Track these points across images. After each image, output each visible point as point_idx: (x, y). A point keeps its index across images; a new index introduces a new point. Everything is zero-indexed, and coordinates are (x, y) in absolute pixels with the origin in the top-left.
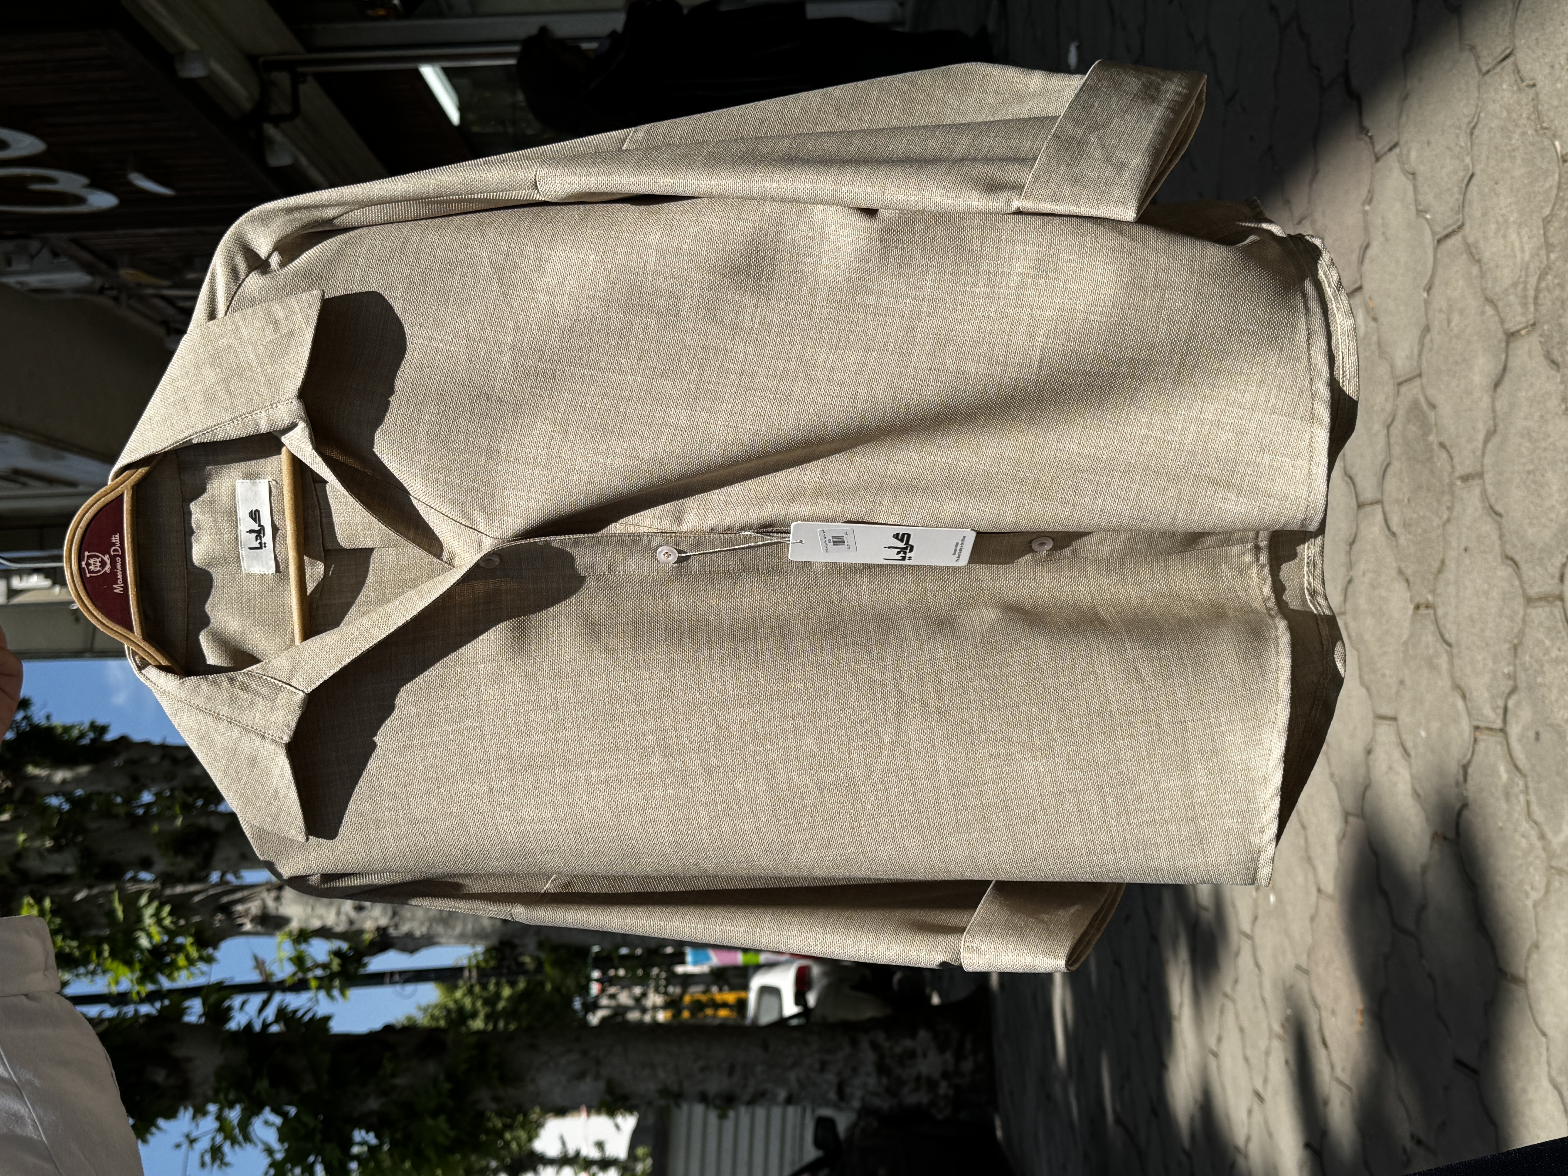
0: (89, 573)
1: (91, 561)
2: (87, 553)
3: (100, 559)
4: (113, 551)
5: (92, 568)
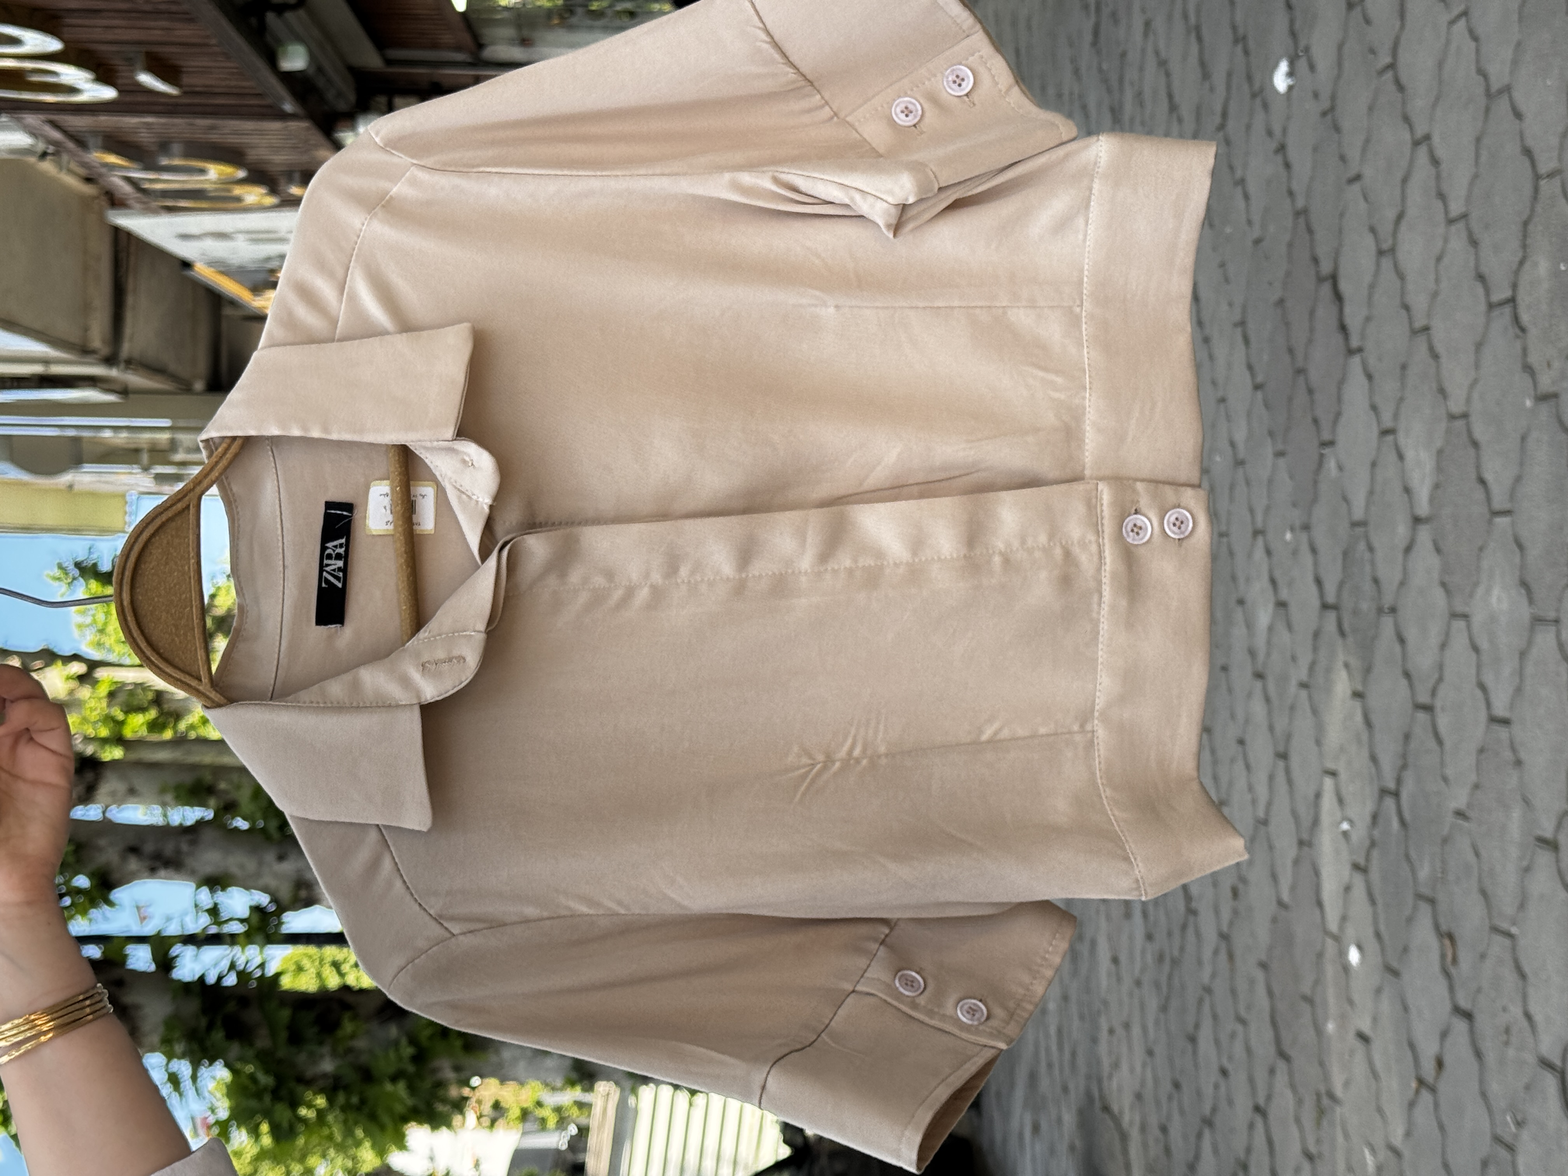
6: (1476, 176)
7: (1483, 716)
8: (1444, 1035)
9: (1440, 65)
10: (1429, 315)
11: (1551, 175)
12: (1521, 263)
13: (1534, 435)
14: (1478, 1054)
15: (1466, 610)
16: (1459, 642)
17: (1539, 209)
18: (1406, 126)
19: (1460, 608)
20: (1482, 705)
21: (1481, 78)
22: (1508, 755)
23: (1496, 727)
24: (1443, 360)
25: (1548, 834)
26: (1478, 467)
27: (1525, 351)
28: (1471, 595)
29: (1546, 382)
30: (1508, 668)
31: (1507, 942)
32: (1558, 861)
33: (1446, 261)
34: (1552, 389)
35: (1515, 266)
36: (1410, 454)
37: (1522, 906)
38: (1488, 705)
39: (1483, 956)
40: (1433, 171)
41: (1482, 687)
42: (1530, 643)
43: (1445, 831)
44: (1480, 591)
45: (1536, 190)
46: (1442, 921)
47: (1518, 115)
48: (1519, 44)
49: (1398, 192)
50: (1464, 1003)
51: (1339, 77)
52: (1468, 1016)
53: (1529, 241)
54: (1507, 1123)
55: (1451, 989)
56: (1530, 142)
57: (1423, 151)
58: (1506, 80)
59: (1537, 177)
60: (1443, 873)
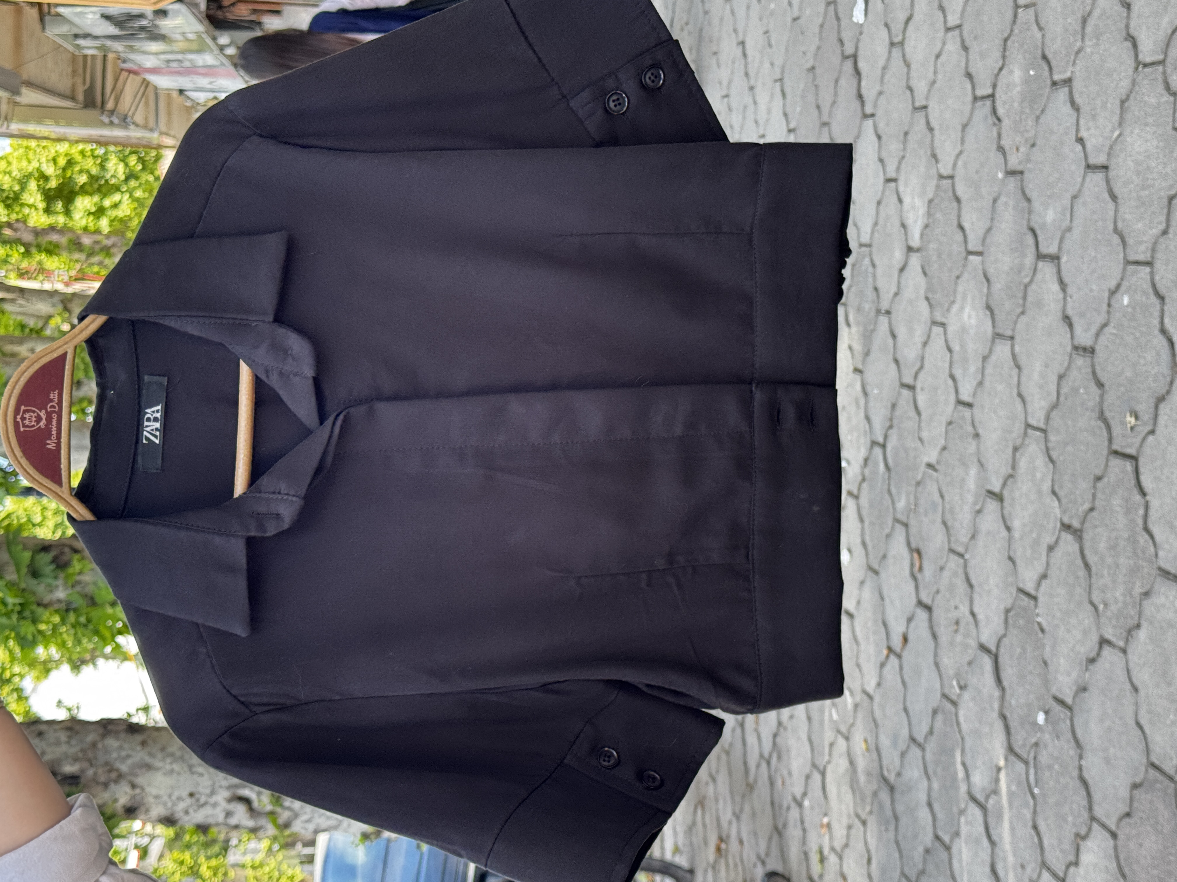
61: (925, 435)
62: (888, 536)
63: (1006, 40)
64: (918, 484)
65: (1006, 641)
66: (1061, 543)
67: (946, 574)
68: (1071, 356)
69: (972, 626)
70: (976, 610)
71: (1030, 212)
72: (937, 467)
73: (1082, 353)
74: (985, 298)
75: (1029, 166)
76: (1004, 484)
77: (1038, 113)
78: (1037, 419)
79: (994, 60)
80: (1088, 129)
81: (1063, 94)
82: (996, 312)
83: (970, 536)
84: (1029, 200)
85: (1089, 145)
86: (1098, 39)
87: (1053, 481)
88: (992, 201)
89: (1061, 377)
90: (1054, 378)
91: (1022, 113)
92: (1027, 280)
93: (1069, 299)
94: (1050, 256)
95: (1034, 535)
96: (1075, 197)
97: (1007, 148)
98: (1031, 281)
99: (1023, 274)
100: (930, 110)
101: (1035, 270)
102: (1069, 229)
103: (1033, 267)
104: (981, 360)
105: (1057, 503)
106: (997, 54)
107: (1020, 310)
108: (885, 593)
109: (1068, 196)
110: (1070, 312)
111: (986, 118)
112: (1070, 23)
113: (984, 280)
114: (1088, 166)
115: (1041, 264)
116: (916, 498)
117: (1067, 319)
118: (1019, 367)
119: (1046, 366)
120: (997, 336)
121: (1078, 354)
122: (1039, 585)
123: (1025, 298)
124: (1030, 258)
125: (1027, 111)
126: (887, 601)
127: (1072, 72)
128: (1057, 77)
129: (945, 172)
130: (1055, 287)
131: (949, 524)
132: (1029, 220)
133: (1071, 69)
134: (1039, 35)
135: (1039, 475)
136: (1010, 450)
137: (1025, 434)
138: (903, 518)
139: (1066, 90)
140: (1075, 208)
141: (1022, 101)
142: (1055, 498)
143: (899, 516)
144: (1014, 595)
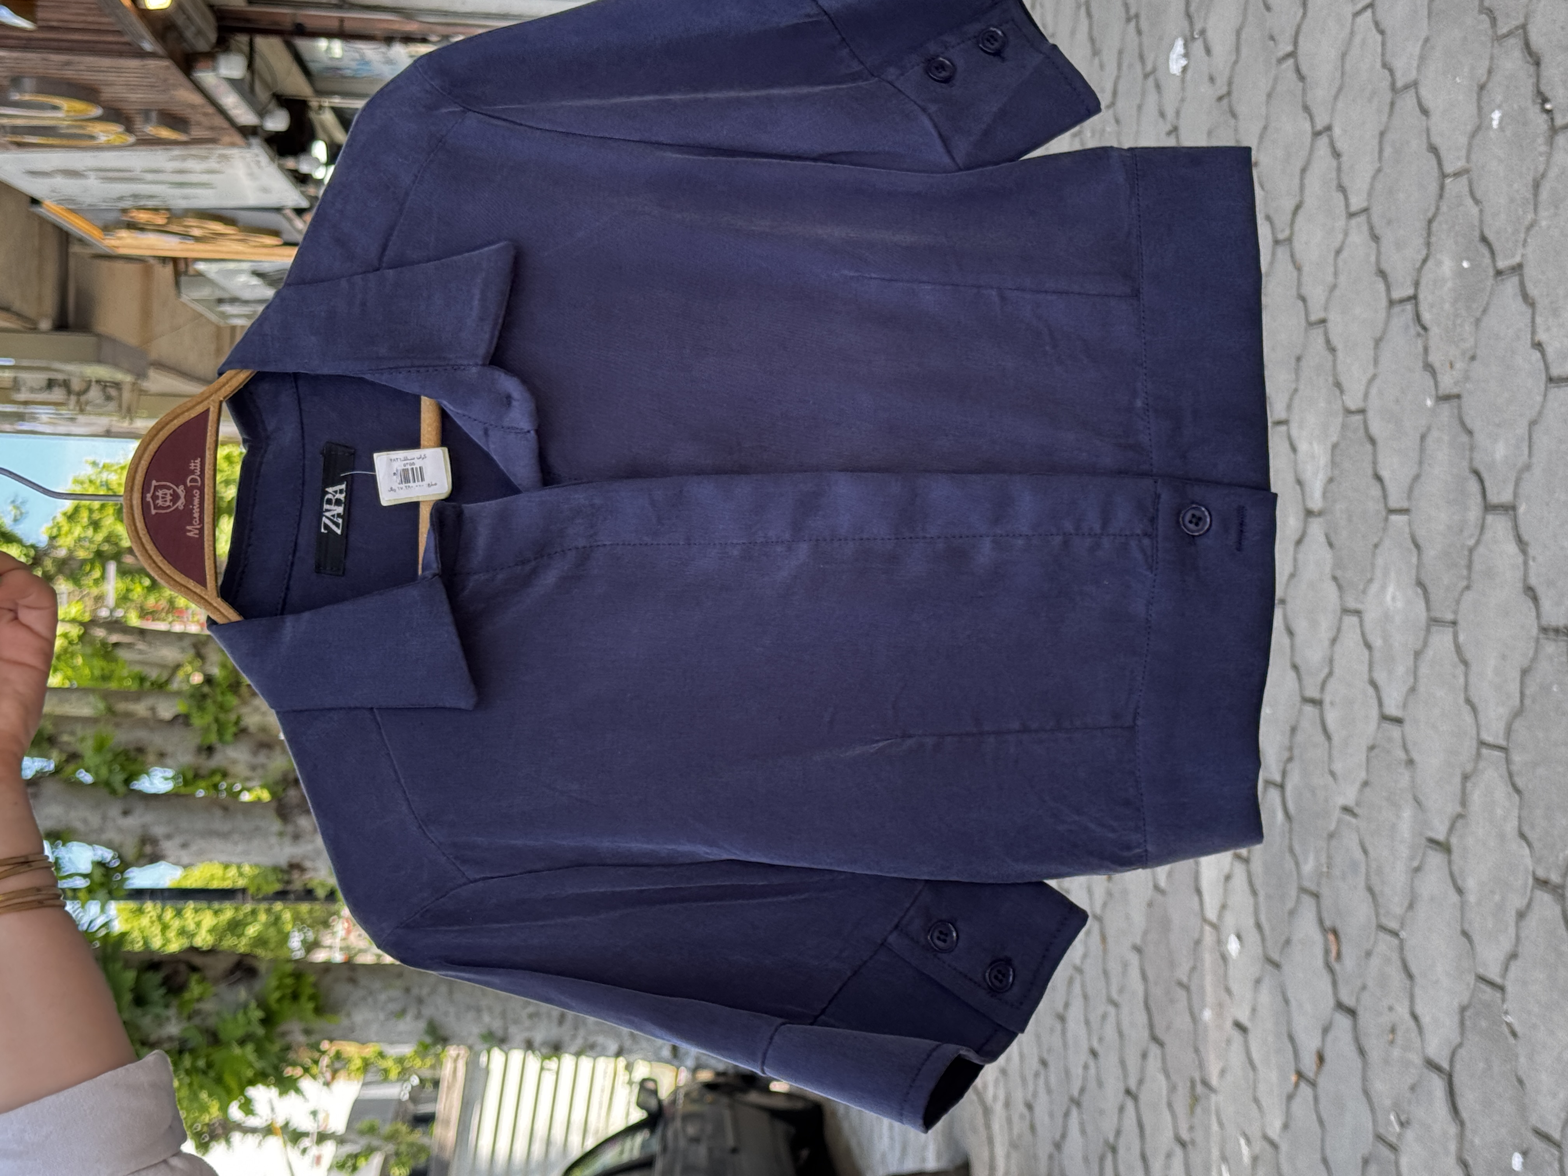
0: (155, 508)
1: (160, 493)
2: (154, 483)
3: (171, 491)
4: (190, 482)
5: (160, 502)
6: (1379, 170)
7: (1374, 713)
8: (1326, 1030)
9: (1344, 55)
10: (1326, 309)
11: (1457, 175)
12: (1425, 261)
13: (1435, 434)
14: (1362, 1052)
15: (1359, 606)
16: (1351, 638)
17: (1444, 208)
18: (1306, 115)
19: (1352, 604)
20: (1374, 702)
21: (1386, 72)
22: (1401, 755)
23: (1387, 725)
24: (1340, 354)
25: (1441, 837)
26: (1375, 463)
27: (1426, 350)
28: (1364, 592)
29: (1447, 383)
30: (1401, 669)
31: (1396, 942)
32: (1450, 862)
33: (1345, 254)
34: (1455, 391)
35: (1418, 265)
36: (1303, 447)
37: (1411, 906)
38: (1380, 704)
39: (1368, 954)
40: (1334, 163)
41: (1373, 684)
42: (1425, 644)
43: (1332, 827)
44: (1374, 588)
45: (1442, 187)
46: (1325, 915)
47: (1425, 112)
48: (1427, 40)
49: (1297, 181)
50: (1348, 1000)
51: (1236, 62)
52: (1352, 1012)
53: (1433, 239)
54: (1389, 1122)
55: (1335, 984)
56: (1437, 140)
57: (1323, 140)
58: (1413, 75)
59: (1444, 176)
60: (1328, 867)
61: (1338, 767)
62: (1292, 913)
63: (1430, 222)
64: (1331, 836)
65: (1462, 1052)
66: (1536, 907)
67: (1375, 961)
68: (1537, 641)
69: (1414, 1034)
70: (1419, 1010)
71: (1472, 448)
72: (1357, 810)
73: (1555, 637)
74: (1414, 572)
75: (1468, 386)
76: (1452, 829)
77: (1478, 314)
78: (1493, 733)
79: (1414, 250)
80: (1548, 329)
81: (1511, 285)
82: (1431, 589)
83: (1406, 904)
84: (1470, 433)
85: (1550, 351)
86: (1557, 207)
87: (1519, 817)
88: (1418, 438)
89: (1525, 672)
90: (1517, 675)
91: (1457, 316)
92: (1471, 542)
93: (1531, 563)
94: (1502, 507)
95: (1497, 898)
96: (1533, 423)
97: (1437, 365)
98: (1478, 542)
99: (1466, 534)
100: (1330, 325)
101: (1483, 527)
102: (1528, 467)
103: (1480, 522)
104: (1412, 657)
105: (1527, 851)
106: (1418, 241)
107: (1464, 583)
108: (1290, 995)
109: (1524, 424)
110: (1533, 581)
111: (1407, 328)
112: (1517, 191)
113: (1412, 546)
114: (1550, 379)
115: (1490, 518)
116: (1329, 857)
117: (1531, 592)
118: (1465, 663)
119: (1504, 657)
120: (1434, 621)
121: (1547, 639)
122: (1506, 969)
123: (1469, 567)
124: (1474, 512)
125: (1464, 313)
126: (1293, 1003)
127: (1523, 255)
128: (1501, 264)
129: (1353, 407)
130: (1512, 548)
131: (1377, 889)
132: (1471, 460)
133: (1520, 251)
134: (1475, 210)
135: (1499, 812)
136: (1457, 780)
137: (1479, 755)
138: (1313, 887)
139: (1515, 280)
140: (1534, 437)
141: (1455, 301)
142: (1524, 845)
143: (1307, 884)
144: (1472, 986)
